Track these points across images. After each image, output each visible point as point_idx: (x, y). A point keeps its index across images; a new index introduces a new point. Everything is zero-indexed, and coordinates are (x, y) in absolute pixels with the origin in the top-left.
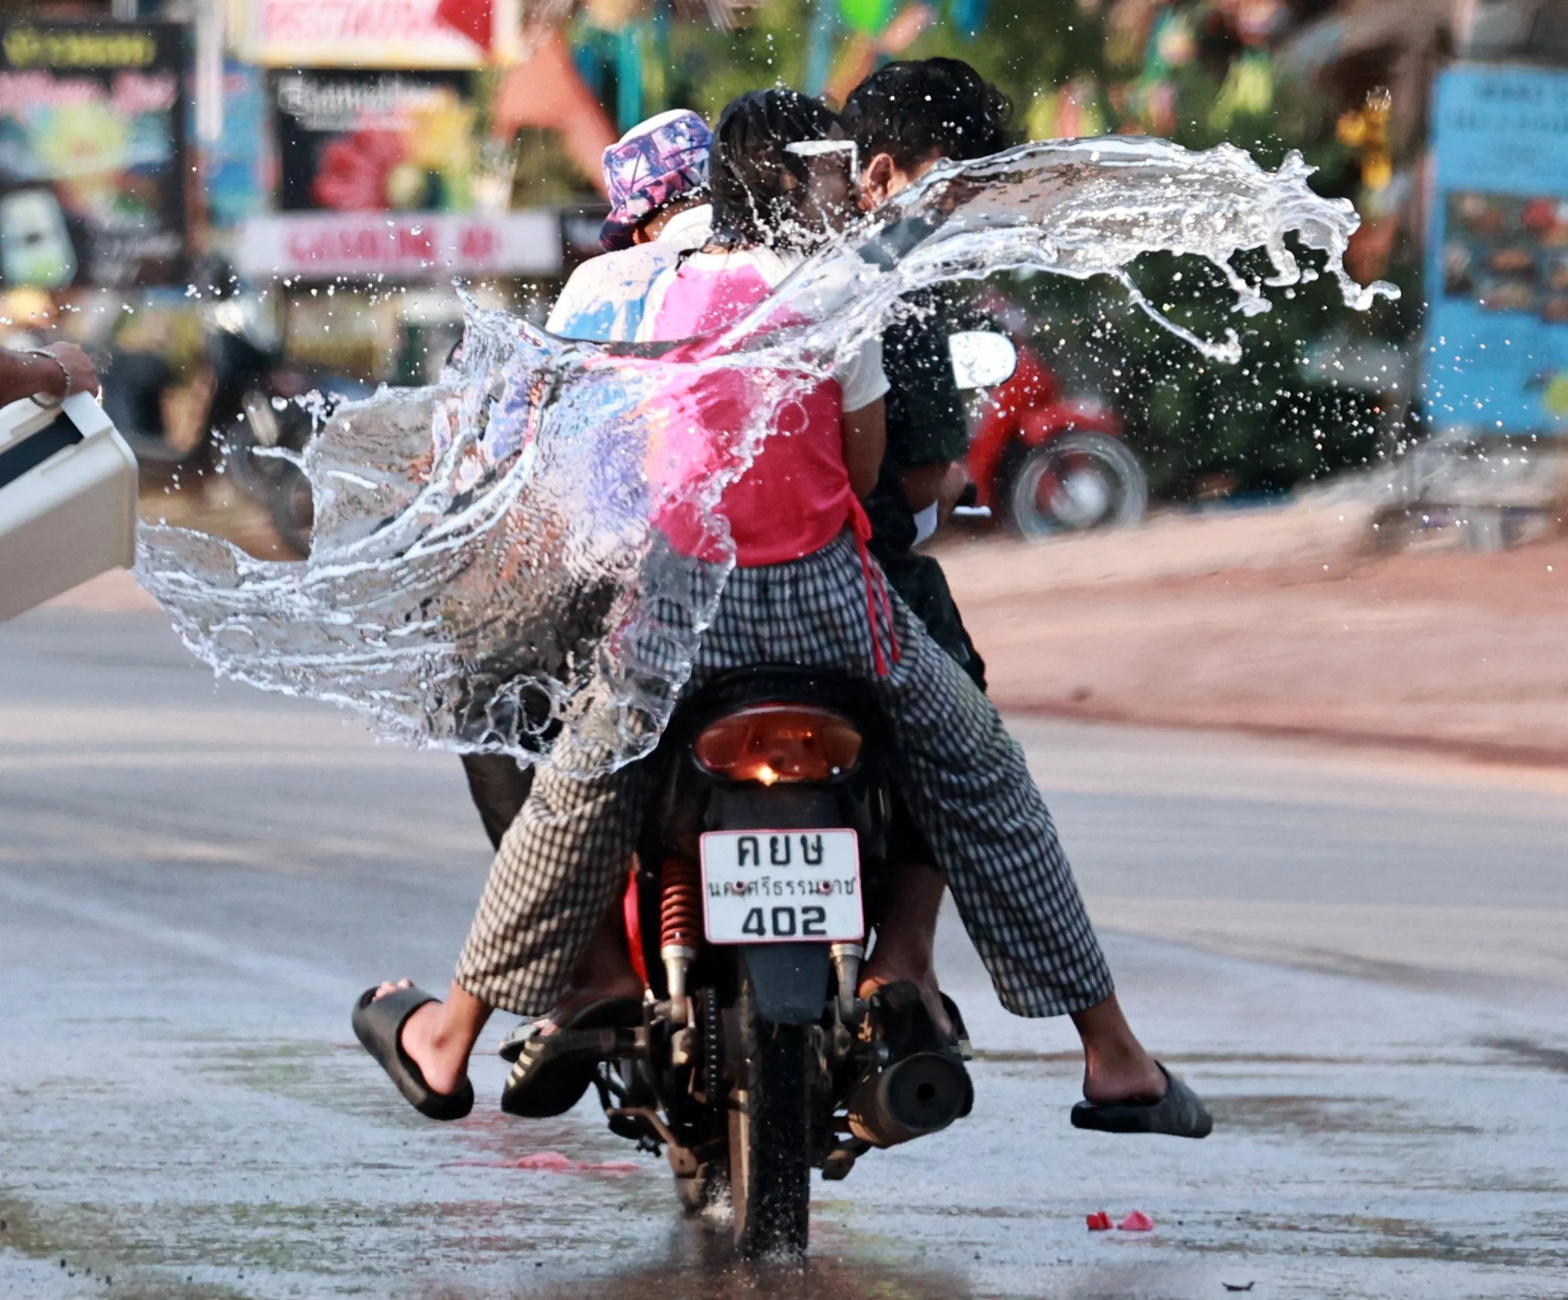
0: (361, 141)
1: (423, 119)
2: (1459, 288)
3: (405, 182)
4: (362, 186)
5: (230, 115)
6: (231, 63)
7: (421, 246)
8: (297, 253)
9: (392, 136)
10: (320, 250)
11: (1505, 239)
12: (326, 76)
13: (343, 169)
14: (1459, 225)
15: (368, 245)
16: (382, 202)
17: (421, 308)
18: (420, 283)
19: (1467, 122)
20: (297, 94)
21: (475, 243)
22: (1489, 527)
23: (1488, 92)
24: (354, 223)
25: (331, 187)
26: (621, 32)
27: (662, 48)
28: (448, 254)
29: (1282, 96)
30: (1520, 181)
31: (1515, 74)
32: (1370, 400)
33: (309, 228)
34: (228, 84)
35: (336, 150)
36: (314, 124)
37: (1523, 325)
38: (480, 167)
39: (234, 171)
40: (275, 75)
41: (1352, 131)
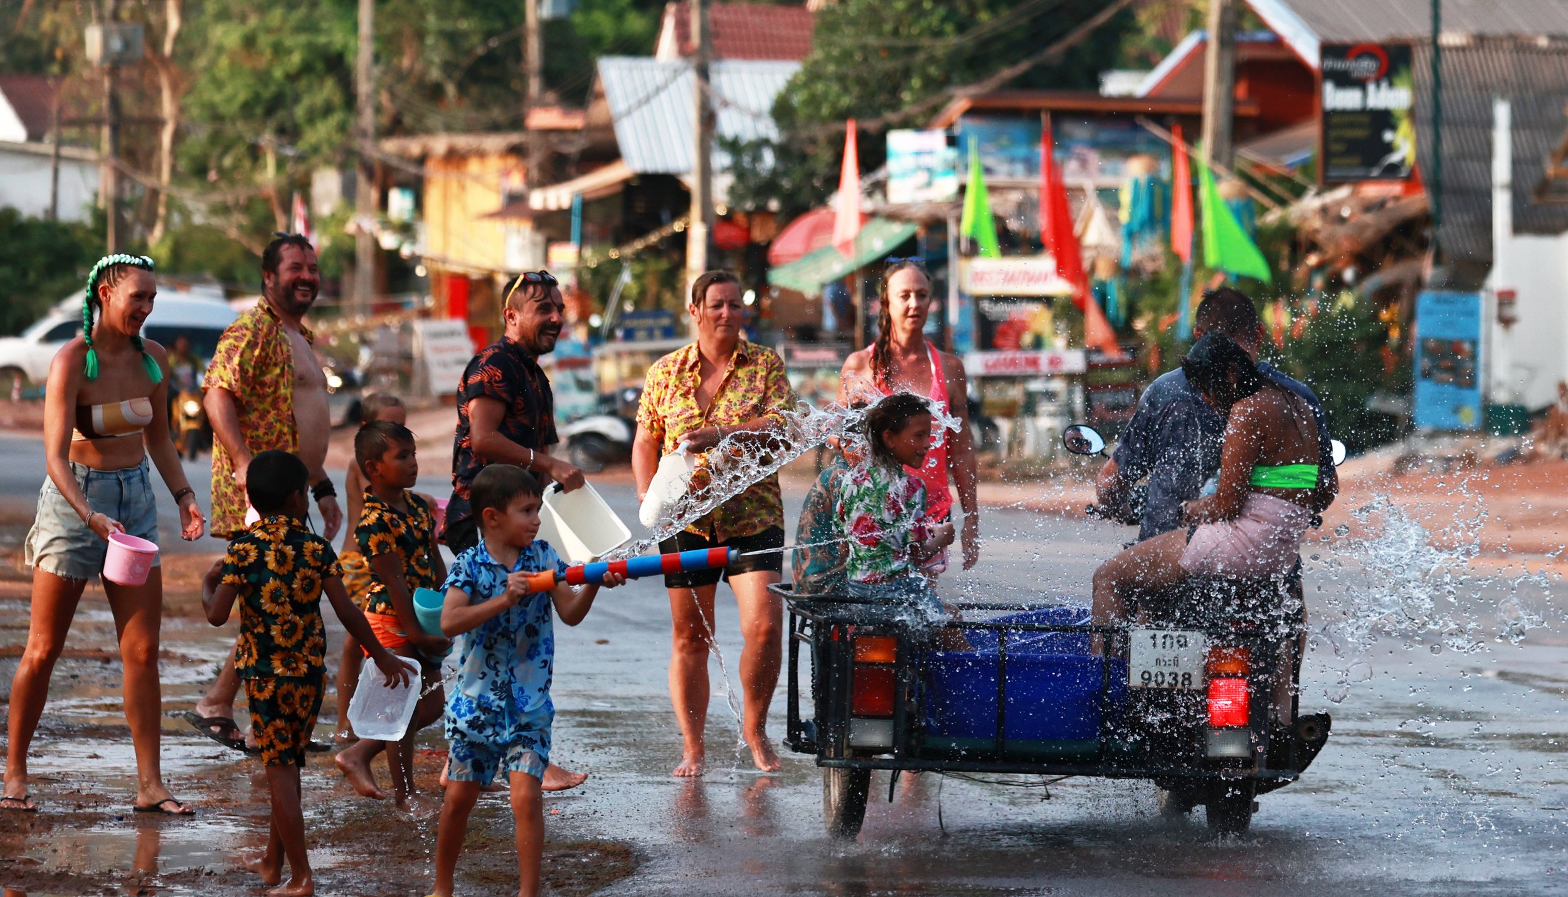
0: (1010, 324)
1: (1035, 315)
2: (1427, 375)
3: (1027, 338)
4: (1011, 340)
5: (962, 313)
6: (961, 295)
7: (1034, 362)
8: (987, 366)
9: (1023, 322)
10: (995, 365)
11: (1444, 356)
12: (998, 299)
13: (1004, 334)
14: (1426, 351)
15: (1013, 362)
16: (1018, 347)
17: (1035, 386)
18: (1034, 377)
19: (1429, 312)
20: (986, 306)
21: (1054, 362)
22: (1439, 467)
23: (1438, 301)
24: (1008, 355)
25: (1000, 342)
26: (1108, 282)
27: (1125, 288)
28: (1044, 367)
29: (1359, 301)
30: (1449, 334)
31: (1446, 294)
32: (1393, 418)
33: (992, 357)
34: (961, 304)
35: (1000, 327)
36: (992, 318)
37: (1450, 389)
38: (1055, 333)
39: (962, 335)
40: (978, 299)
41: (1385, 314)
